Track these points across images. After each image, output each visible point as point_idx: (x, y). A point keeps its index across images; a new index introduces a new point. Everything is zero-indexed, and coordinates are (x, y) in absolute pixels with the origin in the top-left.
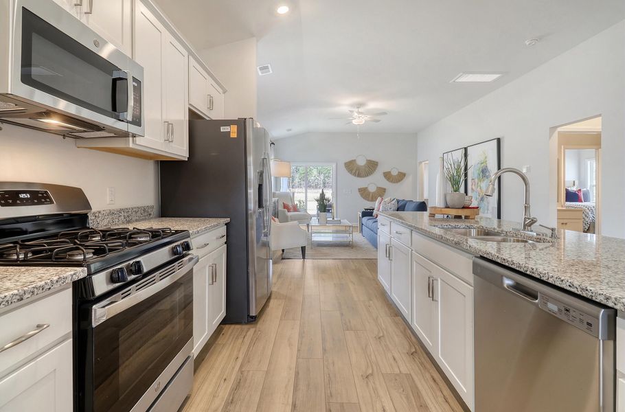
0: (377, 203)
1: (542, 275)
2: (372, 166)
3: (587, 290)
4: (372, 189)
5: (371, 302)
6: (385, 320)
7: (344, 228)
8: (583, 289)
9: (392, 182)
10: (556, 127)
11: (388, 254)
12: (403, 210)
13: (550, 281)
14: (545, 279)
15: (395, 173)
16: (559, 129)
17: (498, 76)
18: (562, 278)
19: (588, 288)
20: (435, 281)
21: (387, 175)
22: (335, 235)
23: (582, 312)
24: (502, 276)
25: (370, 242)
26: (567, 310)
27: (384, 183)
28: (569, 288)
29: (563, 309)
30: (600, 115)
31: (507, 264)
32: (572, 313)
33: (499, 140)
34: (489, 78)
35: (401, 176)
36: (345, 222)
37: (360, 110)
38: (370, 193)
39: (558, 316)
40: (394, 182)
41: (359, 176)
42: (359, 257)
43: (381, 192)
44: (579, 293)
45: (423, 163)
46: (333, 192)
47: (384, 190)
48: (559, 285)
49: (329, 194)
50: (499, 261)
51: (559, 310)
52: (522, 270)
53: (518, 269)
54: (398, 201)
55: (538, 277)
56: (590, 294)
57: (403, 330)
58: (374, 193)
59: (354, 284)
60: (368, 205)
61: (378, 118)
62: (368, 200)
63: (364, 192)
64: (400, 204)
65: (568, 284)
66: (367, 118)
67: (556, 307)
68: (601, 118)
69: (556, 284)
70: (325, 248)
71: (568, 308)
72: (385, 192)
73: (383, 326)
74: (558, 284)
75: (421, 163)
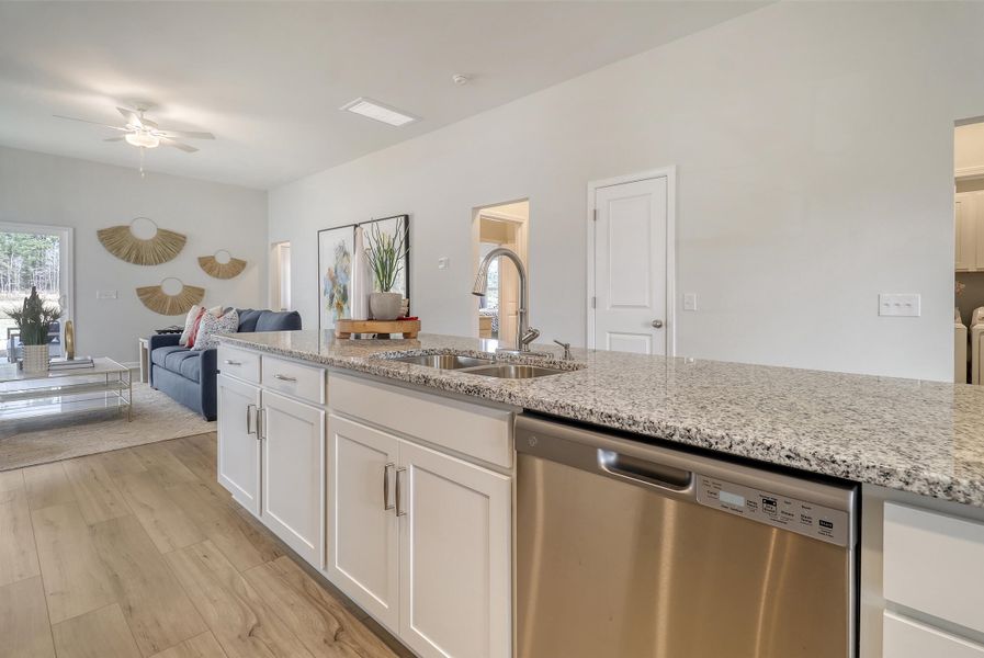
0: (189, 318)
1: (713, 441)
2: (171, 244)
3: (834, 462)
4: (172, 290)
5: (208, 544)
6: (259, 581)
7: (103, 379)
8: (823, 461)
9: (217, 276)
10: (479, 208)
11: (256, 424)
12: (254, 331)
13: (737, 450)
14: (721, 448)
15: (223, 259)
16: (484, 212)
17: (411, 119)
18: (768, 443)
19: (837, 457)
20: (401, 474)
21: (208, 264)
22: (69, 397)
23: (808, 502)
24: (593, 448)
25: (176, 399)
26: (769, 502)
27: (200, 279)
28: (787, 462)
29: (759, 501)
30: (527, 199)
31: (617, 425)
32: (781, 506)
33: (407, 217)
34: (398, 119)
35: (237, 267)
36: (107, 362)
37: (147, 116)
38: (167, 297)
39: (747, 514)
40: (223, 278)
41: (138, 260)
42: (154, 437)
43: (194, 295)
44: (814, 468)
45: (279, 245)
46: (63, 296)
47: (200, 293)
48: (760, 457)
49: (51, 300)
50: (594, 420)
51: (749, 503)
52: (659, 434)
53: (647, 432)
54: (240, 313)
55: (705, 445)
56: (843, 468)
57: (299, 587)
58: (176, 297)
59: (152, 510)
60: (167, 322)
61: (192, 143)
62: (163, 312)
63: (152, 297)
64: (245, 318)
65: (784, 453)
66: (167, 137)
67: (742, 498)
68: (527, 203)
69: (752, 456)
70: (42, 434)
71: (770, 497)
72: (202, 295)
73: (252, 595)
74: (758, 454)
75: (275, 245)
